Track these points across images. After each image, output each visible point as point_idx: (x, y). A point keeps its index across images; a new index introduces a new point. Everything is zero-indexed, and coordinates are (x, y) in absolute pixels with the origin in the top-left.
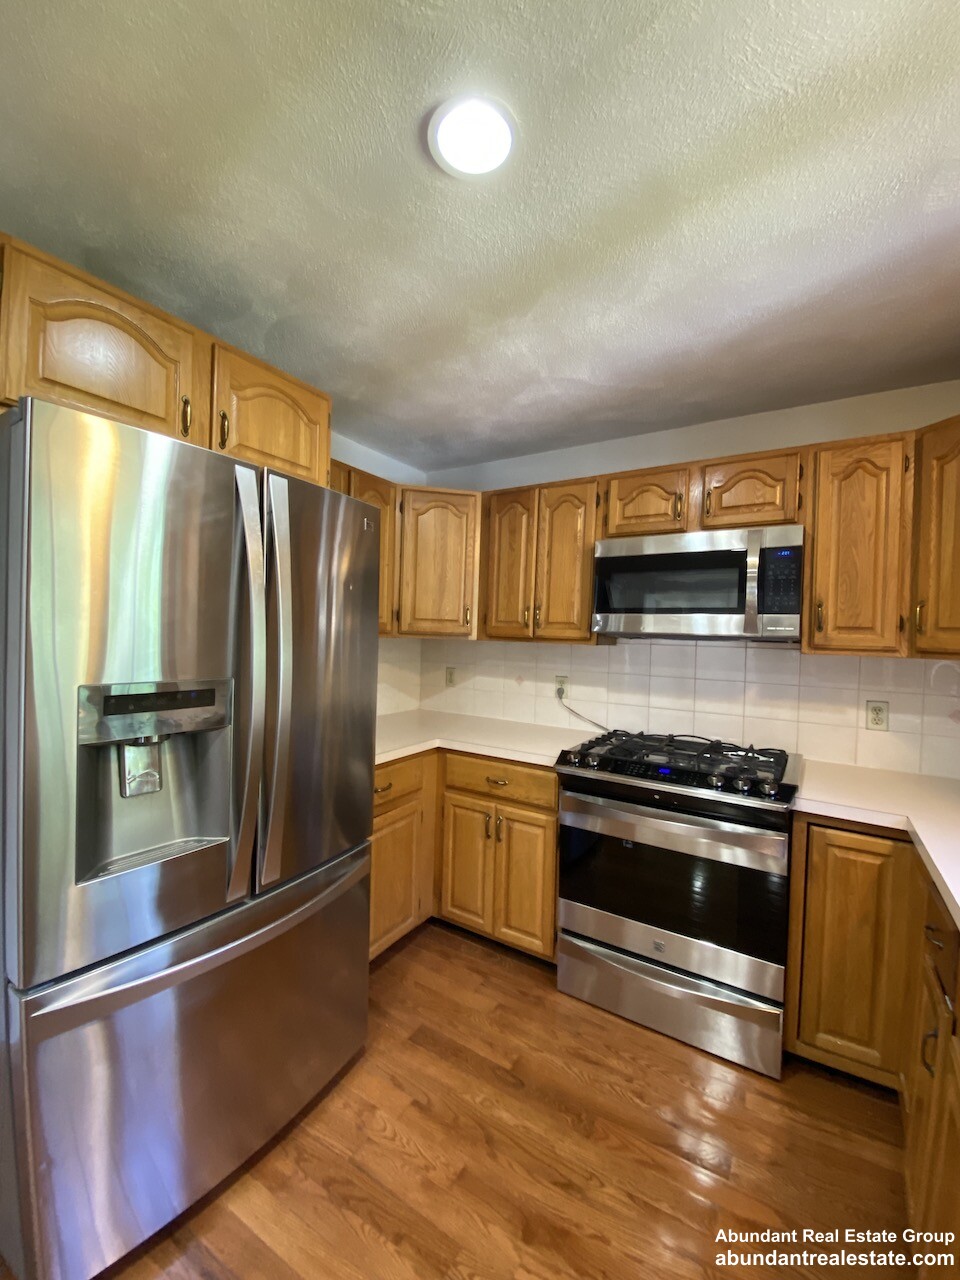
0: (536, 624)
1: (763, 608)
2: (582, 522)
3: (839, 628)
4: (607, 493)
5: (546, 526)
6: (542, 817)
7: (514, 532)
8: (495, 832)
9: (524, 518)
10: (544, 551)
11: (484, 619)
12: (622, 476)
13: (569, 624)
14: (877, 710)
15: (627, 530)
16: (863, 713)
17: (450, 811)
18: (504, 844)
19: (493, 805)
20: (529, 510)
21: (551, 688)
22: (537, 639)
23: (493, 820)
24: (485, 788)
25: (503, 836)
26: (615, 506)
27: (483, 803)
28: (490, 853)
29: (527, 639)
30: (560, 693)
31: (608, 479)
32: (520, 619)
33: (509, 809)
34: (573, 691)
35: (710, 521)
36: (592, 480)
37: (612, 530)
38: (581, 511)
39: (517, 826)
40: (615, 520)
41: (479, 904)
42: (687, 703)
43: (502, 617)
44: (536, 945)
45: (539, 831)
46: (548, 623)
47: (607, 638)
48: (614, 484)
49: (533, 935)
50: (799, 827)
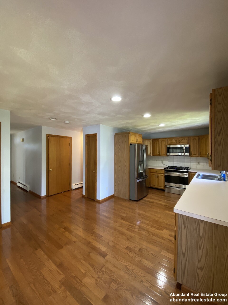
0: (160, 154)
1: (185, 153)
2: (165, 143)
3: (193, 154)
4: (168, 140)
5: (161, 143)
6: (162, 175)
7: (157, 144)
8: (157, 177)
9: (158, 142)
10: (161, 146)
11: (153, 154)
12: (170, 138)
13: (164, 154)
14: (199, 163)
15: (170, 144)
16: (197, 163)
17: (151, 175)
18: (158, 178)
19: (156, 174)
20: (158, 141)
21: (161, 162)
22: (160, 156)
23: (157, 176)
24: (155, 172)
25: (158, 177)
26: (169, 141)
27: (155, 174)
28: (156, 179)
29: (158, 156)
30: (162, 162)
31: (168, 138)
32: (158, 154)
33: (159, 174)
34: (164, 162)
35: (180, 144)
36: (166, 138)
37: (169, 144)
38: (165, 142)
39: (160, 176)
40: (169, 143)
41: (155, 184)
42: (178, 163)
43: (155, 153)
44: (162, 188)
45: (162, 176)
46: (161, 154)
47: (169, 156)
48: (169, 139)
49: (162, 187)
50: (189, 173)
